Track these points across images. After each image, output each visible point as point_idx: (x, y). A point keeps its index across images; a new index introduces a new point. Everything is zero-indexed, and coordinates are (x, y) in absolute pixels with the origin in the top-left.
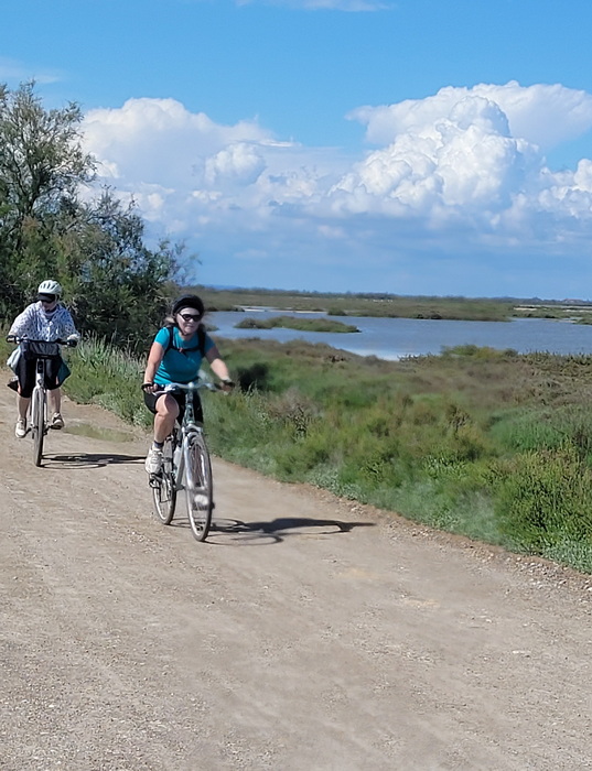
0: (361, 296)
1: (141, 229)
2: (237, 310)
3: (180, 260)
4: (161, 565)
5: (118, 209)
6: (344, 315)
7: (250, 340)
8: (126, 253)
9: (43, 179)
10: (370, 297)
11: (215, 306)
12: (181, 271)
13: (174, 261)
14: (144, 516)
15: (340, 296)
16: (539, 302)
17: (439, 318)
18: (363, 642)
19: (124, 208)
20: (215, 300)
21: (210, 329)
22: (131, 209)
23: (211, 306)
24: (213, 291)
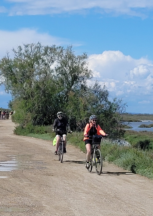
1: (107, 95)
2: (139, 121)
3: (120, 105)
4: (114, 210)
5: (100, 88)
7: (144, 132)
8: (102, 103)
9: (75, 78)
11: (132, 120)
12: (121, 109)
13: (118, 105)
14: (108, 193)
19: (102, 88)
20: (132, 118)
21: (130, 128)
22: (104, 88)
23: (130, 120)
24: (131, 115)
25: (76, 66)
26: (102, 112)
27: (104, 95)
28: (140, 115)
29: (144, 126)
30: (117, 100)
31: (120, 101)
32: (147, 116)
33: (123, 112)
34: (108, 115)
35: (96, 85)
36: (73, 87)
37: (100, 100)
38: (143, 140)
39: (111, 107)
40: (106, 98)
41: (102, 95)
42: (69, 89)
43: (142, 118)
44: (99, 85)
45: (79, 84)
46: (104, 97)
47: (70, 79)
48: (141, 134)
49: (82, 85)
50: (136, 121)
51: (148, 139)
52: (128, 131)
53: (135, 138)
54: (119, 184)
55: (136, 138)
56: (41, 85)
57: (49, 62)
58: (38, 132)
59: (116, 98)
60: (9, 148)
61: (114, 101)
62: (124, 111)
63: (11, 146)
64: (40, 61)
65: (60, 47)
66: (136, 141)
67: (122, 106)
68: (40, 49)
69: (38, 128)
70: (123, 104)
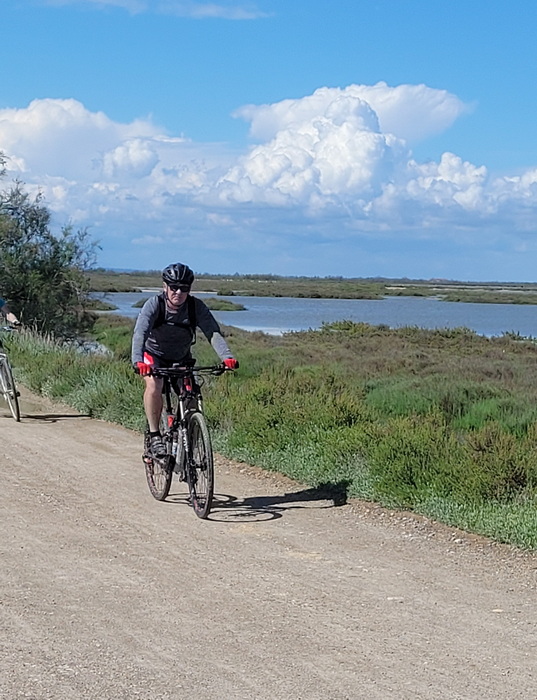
0: (248, 277)
1: (47, 218)
2: (135, 291)
3: (82, 246)
4: (67, 523)
5: (27, 201)
6: (233, 294)
8: (33, 241)
10: (256, 278)
11: (116, 288)
12: (84, 256)
13: (77, 248)
14: (52, 479)
15: (229, 277)
16: (408, 281)
17: (319, 297)
18: (251, 591)
19: (32, 200)
20: (116, 283)
21: (110, 309)
22: (37, 201)
23: (111, 287)
24: (113, 274)
26: (35, 266)
27: (38, 219)
30: (74, 233)
31: (82, 237)
32: (154, 277)
33: (89, 264)
34: (50, 273)
37: (26, 232)
39: (57, 252)
40: (43, 225)
41: (32, 219)
43: (144, 283)
44: (23, 193)
46: (37, 224)
52: (106, 316)
53: (124, 334)
54: (82, 456)
59: (70, 228)
61: (66, 235)
62: (93, 261)
67: (88, 250)
70: (90, 243)
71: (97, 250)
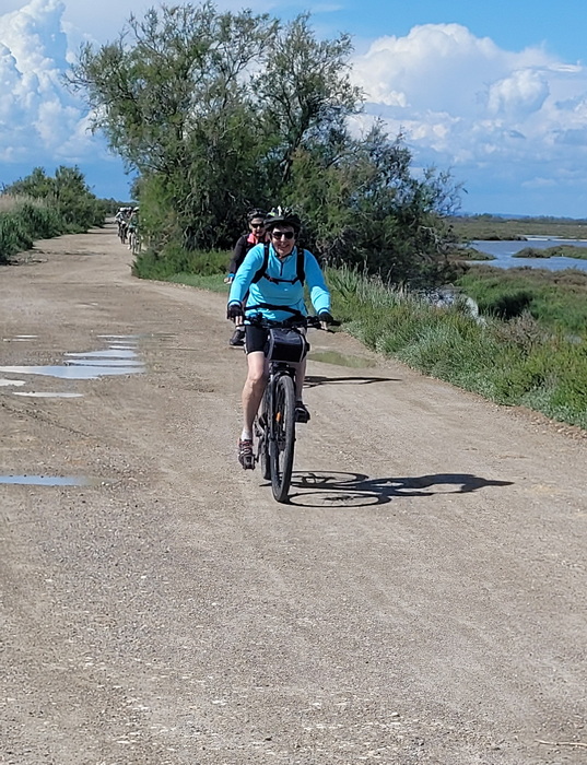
1: (408, 159)
2: (519, 239)
3: (446, 189)
5: (386, 141)
7: (521, 269)
8: (392, 184)
9: (312, 110)
11: (499, 236)
12: (447, 200)
13: (439, 191)
19: (391, 138)
20: (499, 229)
21: (487, 259)
22: (398, 142)
23: (492, 235)
24: (500, 220)
25: (314, 75)
26: (391, 212)
27: (397, 160)
28: (527, 221)
29: (530, 254)
30: (436, 175)
31: (444, 178)
32: (546, 224)
33: (452, 209)
34: (409, 220)
35: (375, 132)
36: (305, 137)
37: (386, 175)
38: (512, 292)
39: (418, 196)
40: (403, 168)
41: (392, 160)
42: (295, 141)
43: (531, 230)
44: (382, 132)
45: (325, 128)
46: (398, 165)
47: (298, 112)
48: (511, 276)
49: (333, 132)
50: (512, 240)
51: (527, 290)
52: (477, 267)
53: (493, 286)
55: (496, 288)
56: (210, 131)
57: (235, 63)
58: (200, 269)
59: (433, 170)
60: (106, 314)
61: (428, 176)
62: (457, 206)
63: (114, 311)
64: (208, 59)
65: (265, 17)
66: (494, 296)
67: (451, 193)
68: (208, 23)
69: (201, 257)
70: (453, 185)
71: (462, 193)
